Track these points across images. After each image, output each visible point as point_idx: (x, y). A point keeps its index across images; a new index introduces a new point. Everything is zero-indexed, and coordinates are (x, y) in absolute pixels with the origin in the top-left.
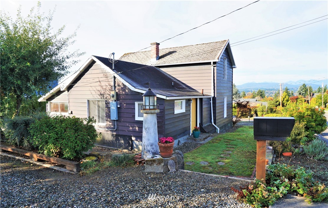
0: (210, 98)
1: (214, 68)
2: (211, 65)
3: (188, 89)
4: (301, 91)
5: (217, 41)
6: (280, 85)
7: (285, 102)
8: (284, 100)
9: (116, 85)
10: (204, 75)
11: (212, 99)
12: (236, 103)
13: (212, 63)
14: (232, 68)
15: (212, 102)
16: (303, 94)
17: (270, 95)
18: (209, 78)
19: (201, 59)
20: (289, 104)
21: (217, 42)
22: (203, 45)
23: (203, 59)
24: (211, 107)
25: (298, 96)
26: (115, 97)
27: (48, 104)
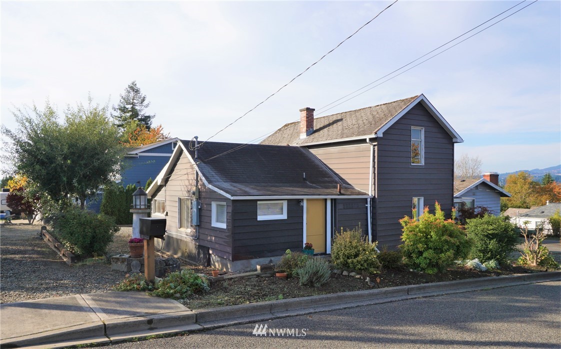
0: (366, 199)
1: (374, 149)
9: (199, 179)
11: (369, 200)
13: (368, 141)
14: (451, 143)
15: (369, 205)
24: (367, 214)
26: (197, 194)
27: (152, 202)
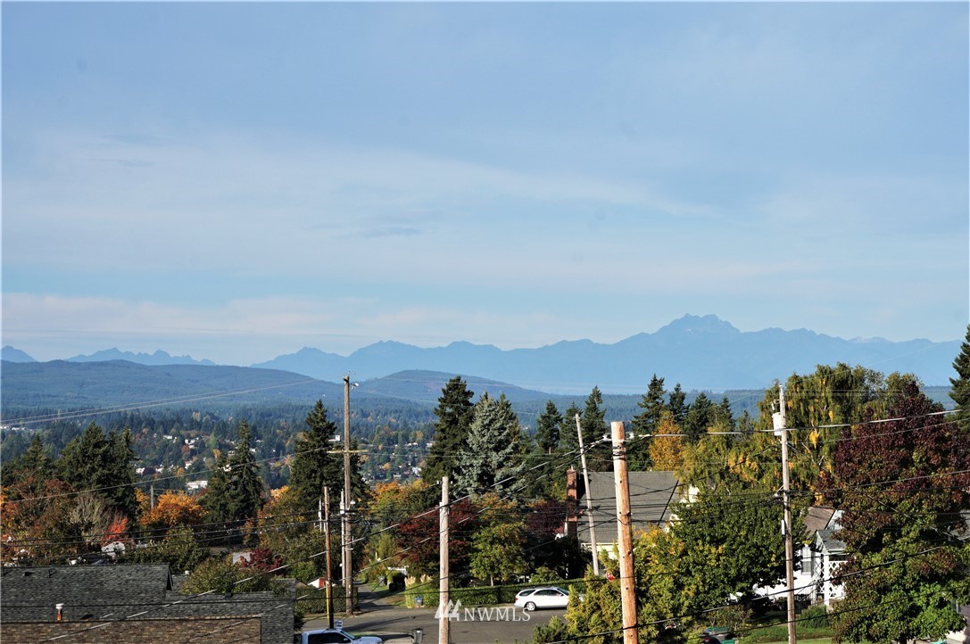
4: (495, 458)
16: (507, 481)
25: (473, 498)
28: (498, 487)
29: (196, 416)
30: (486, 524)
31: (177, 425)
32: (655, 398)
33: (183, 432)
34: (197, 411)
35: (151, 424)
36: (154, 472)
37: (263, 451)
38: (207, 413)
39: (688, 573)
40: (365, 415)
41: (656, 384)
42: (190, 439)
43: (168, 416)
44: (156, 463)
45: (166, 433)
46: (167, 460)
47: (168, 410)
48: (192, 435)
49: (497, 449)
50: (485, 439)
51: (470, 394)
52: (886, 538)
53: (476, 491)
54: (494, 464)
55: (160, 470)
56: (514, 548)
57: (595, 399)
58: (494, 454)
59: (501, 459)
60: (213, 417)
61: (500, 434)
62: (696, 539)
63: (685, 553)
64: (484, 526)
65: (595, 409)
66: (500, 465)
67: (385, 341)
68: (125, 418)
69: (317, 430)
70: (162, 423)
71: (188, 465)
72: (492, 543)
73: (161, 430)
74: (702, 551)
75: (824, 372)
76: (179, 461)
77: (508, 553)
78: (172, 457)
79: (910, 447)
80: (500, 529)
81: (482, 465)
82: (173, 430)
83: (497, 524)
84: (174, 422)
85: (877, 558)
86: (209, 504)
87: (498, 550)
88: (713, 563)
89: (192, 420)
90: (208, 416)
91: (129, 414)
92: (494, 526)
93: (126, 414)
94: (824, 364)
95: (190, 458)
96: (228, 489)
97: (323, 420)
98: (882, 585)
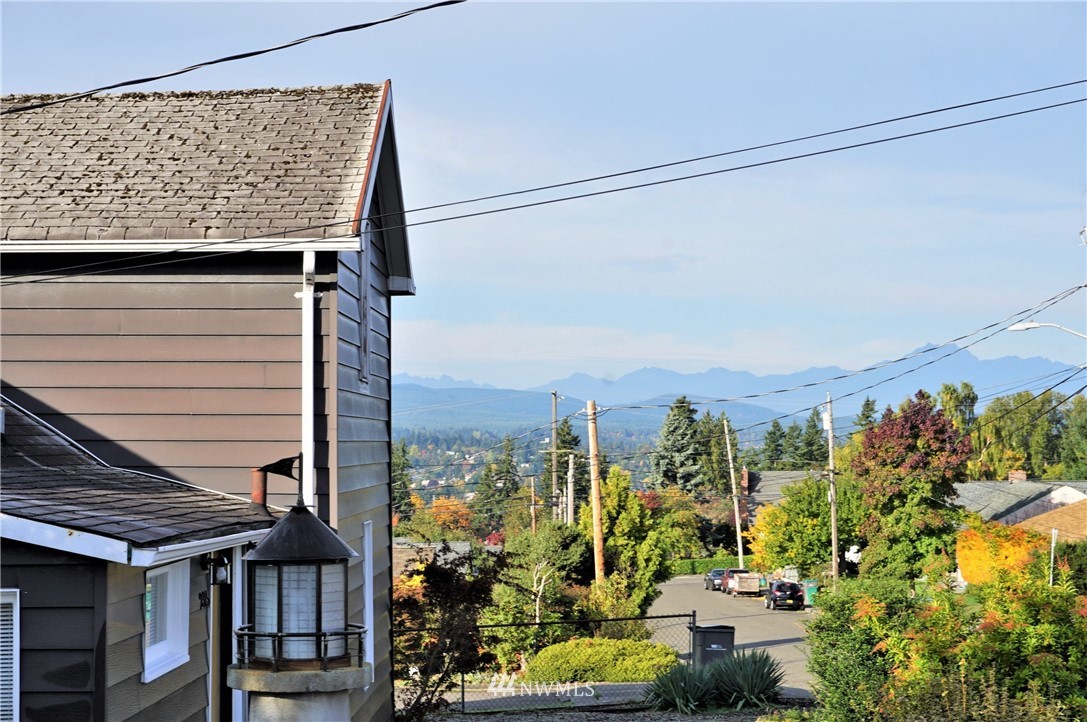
1: (317, 301)
2: (300, 272)
3: (98, 465)
4: (678, 458)
5: (299, 87)
6: (590, 411)
7: (621, 541)
8: (617, 530)
10: (234, 349)
12: (421, 567)
13: (309, 263)
14: (388, 294)
16: (687, 477)
17: (442, 482)
18: (276, 376)
19: (213, 223)
20: (648, 560)
21: (301, 94)
22: (187, 104)
23: (232, 223)
25: (659, 490)
28: (680, 482)
29: (477, 435)
30: (668, 511)
31: (458, 442)
32: (868, 417)
33: (464, 449)
34: (477, 430)
35: (436, 441)
36: (437, 483)
37: (535, 466)
38: (487, 432)
39: (791, 539)
40: (629, 435)
41: (869, 406)
42: (471, 455)
43: (452, 434)
44: (440, 476)
45: (449, 449)
46: (449, 473)
47: (451, 429)
48: (472, 452)
49: (679, 451)
50: (670, 443)
51: (693, 411)
52: (896, 503)
53: (662, 484)
54: (678, 464)
55: (443, 482)
56: (690, 531)
57: (815, 418)
58: (677, 454)
59: (683, 459)
60: (492, 435)
61: (683, 438)
62: (798, 514)
63: (788, 524)
64: (667, 512)
65: (815, 426)
66: (682, 464)
67: (649, 367)
68: (413, 436)
69: (563, 442)
70: (446, 441)
71: (467, 478)
72: (672, 526)
73: (444, 446)
74: (802, 523)
75: (950, 390)
76: (460, 475)
77: (685, 535)
78: (453, 471)
79: (916, 436)
80: (680, 515)
81: (668, 464)
82: (455, 447)
83: (678, 510)
84: (456, 439)
85: (891, 518)
86: (477, 508)
87: (677, 531)
88: (810, 531)
89: (473, 438)
90: (487, 435)
91: (416, 432)
92: (675, 512)
93: (414, 432)
94: (949, 383)
95: (471, 471)
96: (493, 495)
97: (569, 434)
98: (891, 537)
